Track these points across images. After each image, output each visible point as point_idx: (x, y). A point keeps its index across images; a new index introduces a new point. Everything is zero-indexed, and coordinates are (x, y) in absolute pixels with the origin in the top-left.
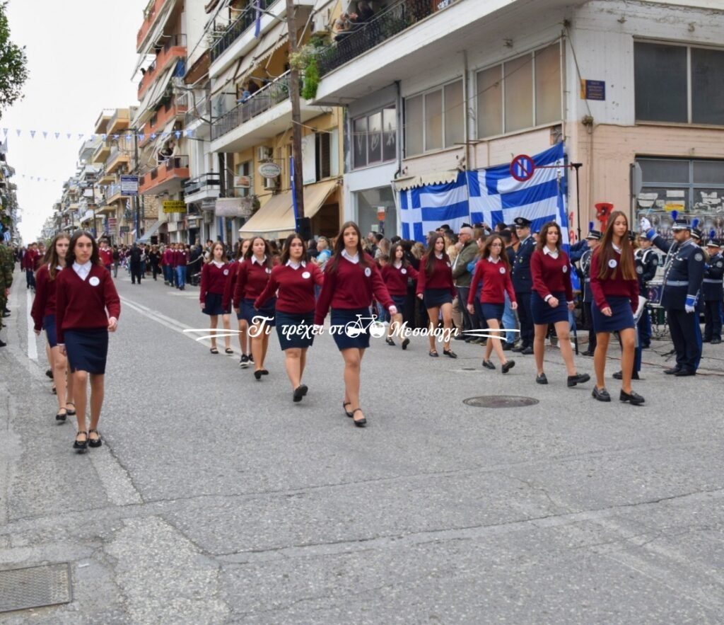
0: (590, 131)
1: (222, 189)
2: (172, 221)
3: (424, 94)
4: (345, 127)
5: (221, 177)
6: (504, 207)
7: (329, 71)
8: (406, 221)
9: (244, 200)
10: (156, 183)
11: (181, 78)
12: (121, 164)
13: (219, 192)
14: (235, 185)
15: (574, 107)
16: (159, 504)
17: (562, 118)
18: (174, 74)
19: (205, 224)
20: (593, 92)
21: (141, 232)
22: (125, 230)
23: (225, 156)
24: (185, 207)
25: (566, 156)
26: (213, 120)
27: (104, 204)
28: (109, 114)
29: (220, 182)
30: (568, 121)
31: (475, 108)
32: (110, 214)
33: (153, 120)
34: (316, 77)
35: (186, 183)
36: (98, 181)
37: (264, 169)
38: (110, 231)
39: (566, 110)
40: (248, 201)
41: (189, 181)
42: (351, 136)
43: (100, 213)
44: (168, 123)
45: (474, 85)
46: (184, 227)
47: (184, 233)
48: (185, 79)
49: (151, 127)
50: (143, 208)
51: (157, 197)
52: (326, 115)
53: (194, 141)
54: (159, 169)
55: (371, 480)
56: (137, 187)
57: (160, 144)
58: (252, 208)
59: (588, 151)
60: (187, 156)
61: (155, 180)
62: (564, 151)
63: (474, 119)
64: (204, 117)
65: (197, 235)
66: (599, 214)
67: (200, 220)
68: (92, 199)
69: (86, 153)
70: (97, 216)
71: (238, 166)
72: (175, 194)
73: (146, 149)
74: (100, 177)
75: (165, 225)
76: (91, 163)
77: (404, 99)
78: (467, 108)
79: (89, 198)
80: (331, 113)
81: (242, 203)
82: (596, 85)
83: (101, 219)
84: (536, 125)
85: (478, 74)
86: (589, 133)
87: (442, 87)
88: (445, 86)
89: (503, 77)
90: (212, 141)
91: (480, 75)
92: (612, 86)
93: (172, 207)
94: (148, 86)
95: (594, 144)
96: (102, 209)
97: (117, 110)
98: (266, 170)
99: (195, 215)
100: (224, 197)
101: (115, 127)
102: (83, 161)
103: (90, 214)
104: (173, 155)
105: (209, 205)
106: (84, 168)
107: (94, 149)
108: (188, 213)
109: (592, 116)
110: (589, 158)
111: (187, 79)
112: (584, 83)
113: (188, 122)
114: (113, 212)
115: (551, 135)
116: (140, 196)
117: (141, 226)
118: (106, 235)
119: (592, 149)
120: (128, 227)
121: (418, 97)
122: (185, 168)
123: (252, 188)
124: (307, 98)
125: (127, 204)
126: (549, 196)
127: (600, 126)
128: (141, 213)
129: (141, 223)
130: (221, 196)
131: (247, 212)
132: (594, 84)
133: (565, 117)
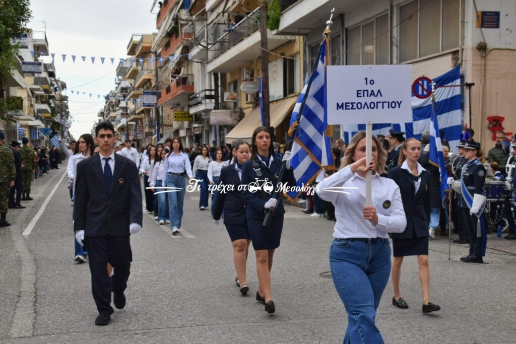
0: (484, 55)
1: (217, 103)
2: (183, 128)
3: (362, 24)
4: (305, 52)
5: (215, 93)
6: (415, 119)
7: (288, 6)
8: (347, 131)
9: (233, 112)
10: (169, 96)
11: (187, 10)
12: (146, 81)
13: (214, 105)
14: (225, 100)
15: (471, 35)
16: (42, 337)
17: (460, 45)
18: (182, 7)
19: (206, 131)
20: (487, 21)
21: (160, 136)
22: (149, 134)
23: (219, 75)
24: (191, 116)
25: (462, 78)
26: (209, 46)
27: (134, 113)
28: (137, 39)
29: (215, 97)
30: (465, 47)
31: (397, 37)
32: (139, 122)
33: (167, 46)
34: (278, 11)
35: (190, 97)
36: (129, 94)
37: (245, 87)
38: (138, 135)
39: (463, 38)
40: (235, 112)
41: (193, 96)
42: (309, 61)
43: (131, 121)
44: (178, 48)
45: (397, 17)
46: (191, 133)
47: (191, 138)
48: (190, 11)
49: (166, 51)
50: (162, 117)
51: (172, 108)
52: (291, 43)
53: (198, 64)
54: (171, 85)
55: (203, 325)
56: (156, 100)
57: (171, 66)
58: (238, 119)
59: (481, 72)
60: (192, 75)
61: (169, 94)
62: (461, 73)
63: (397, 47)
64: (202, 44)
65: (200, 140)
66: (491, 126)
67: (202, 127)
68: (126, 109)
69: (121, 71)
70: (129, 123)
71: (230, 84)
72: (185, 106)
73: (162, 70)
74: (131, 91)
75: (177, 132)
76: (125, 79)
77: (346, 29)
78: (391, 37)
79: (122, 108)
80: (294, 41)
81: (231, 114)
82: (491, 15)
83: (132, 125)
84: (442, 51)
85: (401, 7)
86: (483, 57)
87: (374, 19)
88: (377, 19)
89: (419, 8)
90: (208, 63)
91: (402, 9)
92: (507, 15)
93: (181, 117)
94: (163, 17)
95: (487, 66)
96: (132, 117)
97: (143, 36)
98: (247, 88)
99: (198, 124)
100: (218, 109)
101: (141, 50)
102: (120, 77)
103: (124, 121)
104: (181, 75)
105: (207, 115)
106: (120, 83)
107: (127, 68)
108: (194, 122)
109: (486, 42)
110: (483, 78)
111: (192, 11)
112: (480, 14)
113: (192, 47)
114: (141, 119)
115: (452, 59)
116: (160, 107)
117: (161, 132)
118: (135, 138)
119: (485, 70)
120: (152, 133)
121: (356, 28)
122: (191, 84)
123: (239, 102)
124: (272, 29)
125: (151, 113)
126: (449, 111)
127: (494, 51)
128: (161, 121)
129: (161, 129)
130: (215, 108)
131: (234, 122)
132: (490, 14)
133: (463, 44)
